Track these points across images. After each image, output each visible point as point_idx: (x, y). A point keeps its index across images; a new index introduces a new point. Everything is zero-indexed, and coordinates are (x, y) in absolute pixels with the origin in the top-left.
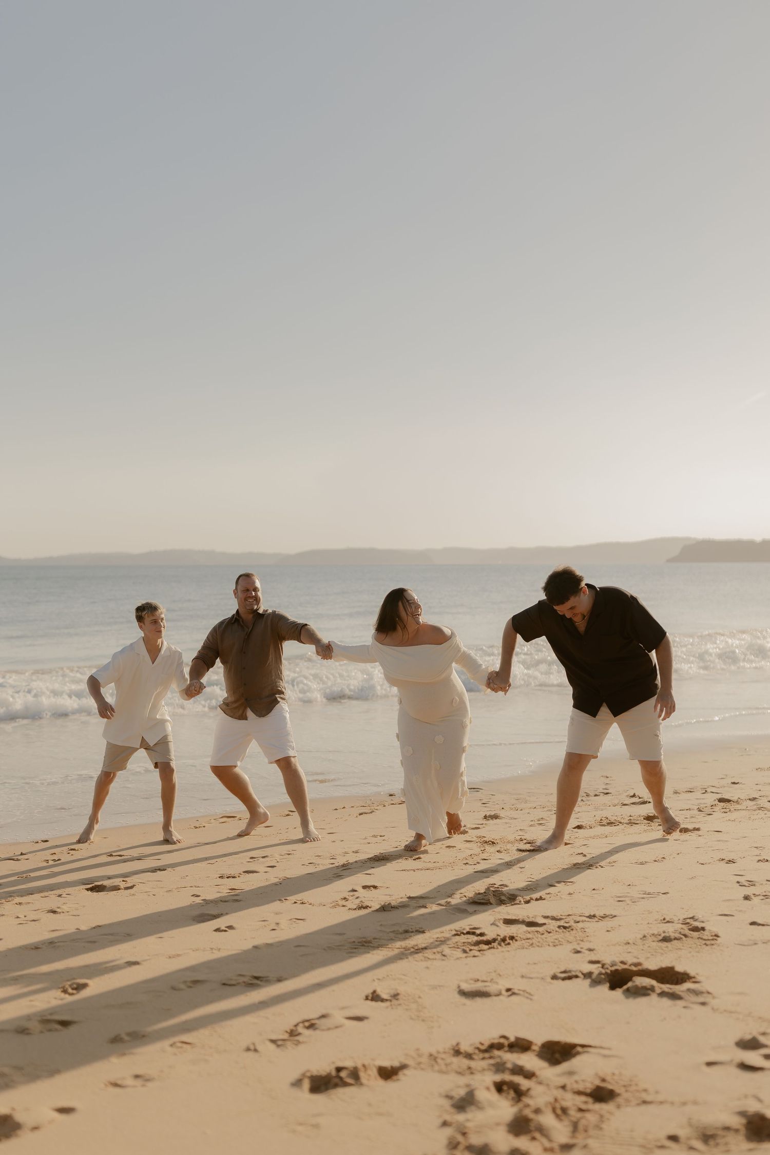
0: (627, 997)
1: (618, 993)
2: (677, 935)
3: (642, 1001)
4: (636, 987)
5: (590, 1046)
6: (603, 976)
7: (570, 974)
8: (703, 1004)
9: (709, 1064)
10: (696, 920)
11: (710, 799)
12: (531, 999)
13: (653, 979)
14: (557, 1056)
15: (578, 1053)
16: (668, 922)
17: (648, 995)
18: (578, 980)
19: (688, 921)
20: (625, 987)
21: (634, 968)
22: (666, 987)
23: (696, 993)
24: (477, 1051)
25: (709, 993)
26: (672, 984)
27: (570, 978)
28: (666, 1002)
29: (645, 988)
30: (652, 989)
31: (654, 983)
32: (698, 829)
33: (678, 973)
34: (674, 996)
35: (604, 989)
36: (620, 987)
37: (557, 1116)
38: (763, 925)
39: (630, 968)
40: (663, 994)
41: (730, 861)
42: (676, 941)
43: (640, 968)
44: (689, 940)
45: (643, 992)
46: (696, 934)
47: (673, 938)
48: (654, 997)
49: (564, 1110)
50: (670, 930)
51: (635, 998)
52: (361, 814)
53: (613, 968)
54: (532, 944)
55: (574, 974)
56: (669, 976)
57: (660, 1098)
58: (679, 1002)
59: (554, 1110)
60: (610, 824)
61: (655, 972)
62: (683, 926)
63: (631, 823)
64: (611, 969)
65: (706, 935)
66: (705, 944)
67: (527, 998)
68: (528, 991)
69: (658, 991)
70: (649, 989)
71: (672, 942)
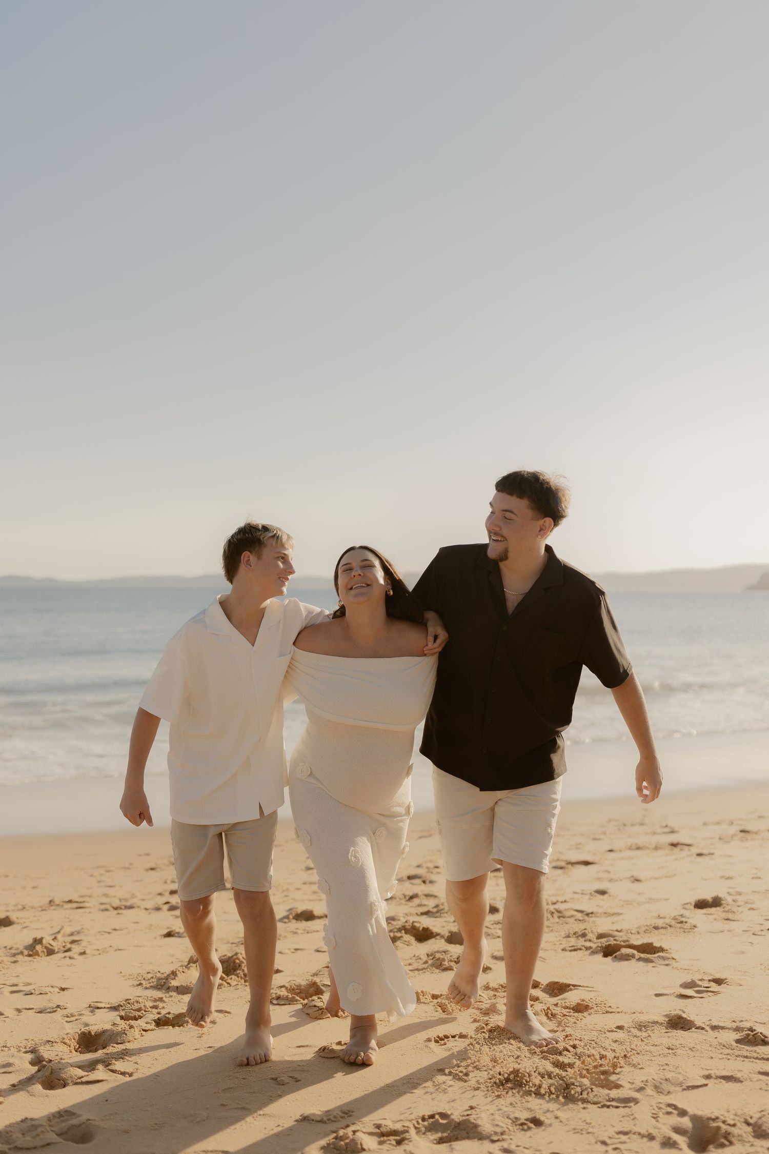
0: (614, 961)
1: (609, 958)
2: (664, 925)
3: (625, 963)
4: (622, 954)
5: (580, 986)
6: (599, 948)
7: (576, 948)
8: (667, 965)
9: (657, 995)
10: (684, 917)
11: (734, 829)
12: (545, 962)
13: (634, 949)
14: (556, 991)
15: (571, 990)
16: (661, 918)
17: (630, 960)
18: (581, 951)
19: (677, 917)
20: (614, 955)
21: (623, 944)
22: (643, 955)
23: (664, 958)
24: (500, 987)
25: (673, 959)
26: (647, 953)
27: (575, 950)
28: (641, 963)
29: (628, 955)
30: (633, 956)
31: (635, 952)
32: (713, 854)
33: (655, 947)
34: (648, 961)
35: (599, 957)
36: (611, 955)
37: (548, 1018)
38: (734, 921)
39: (620, 943)
40: (640, 959)
41: (728, 878)
42: (662, 929)
43: (627, 943)
44: (673, 929)
45: (627, 958)
46: (679, 925)
47: (660, 927)
48: (633, 961)
49: (554, 1015)
50: (660, 923)
51: (619, 962)
52: (420, 837)
53: (607, 943)
54: (552, 930)
55: (579, 947)
56: (648, 949)
57: (619, 1010)
58: (651, 965)
59: (546, 1015)
60: (638, 848)
61: (638, 946)
62: (673, 921)
63: (656, 848)
64: (605, 944)
65: (687, 926)
66: (684, 931)
67: (542, 961)
68: (543, 957)
69: (637, 957)
70: (631, 956)
71: (659, 930)
